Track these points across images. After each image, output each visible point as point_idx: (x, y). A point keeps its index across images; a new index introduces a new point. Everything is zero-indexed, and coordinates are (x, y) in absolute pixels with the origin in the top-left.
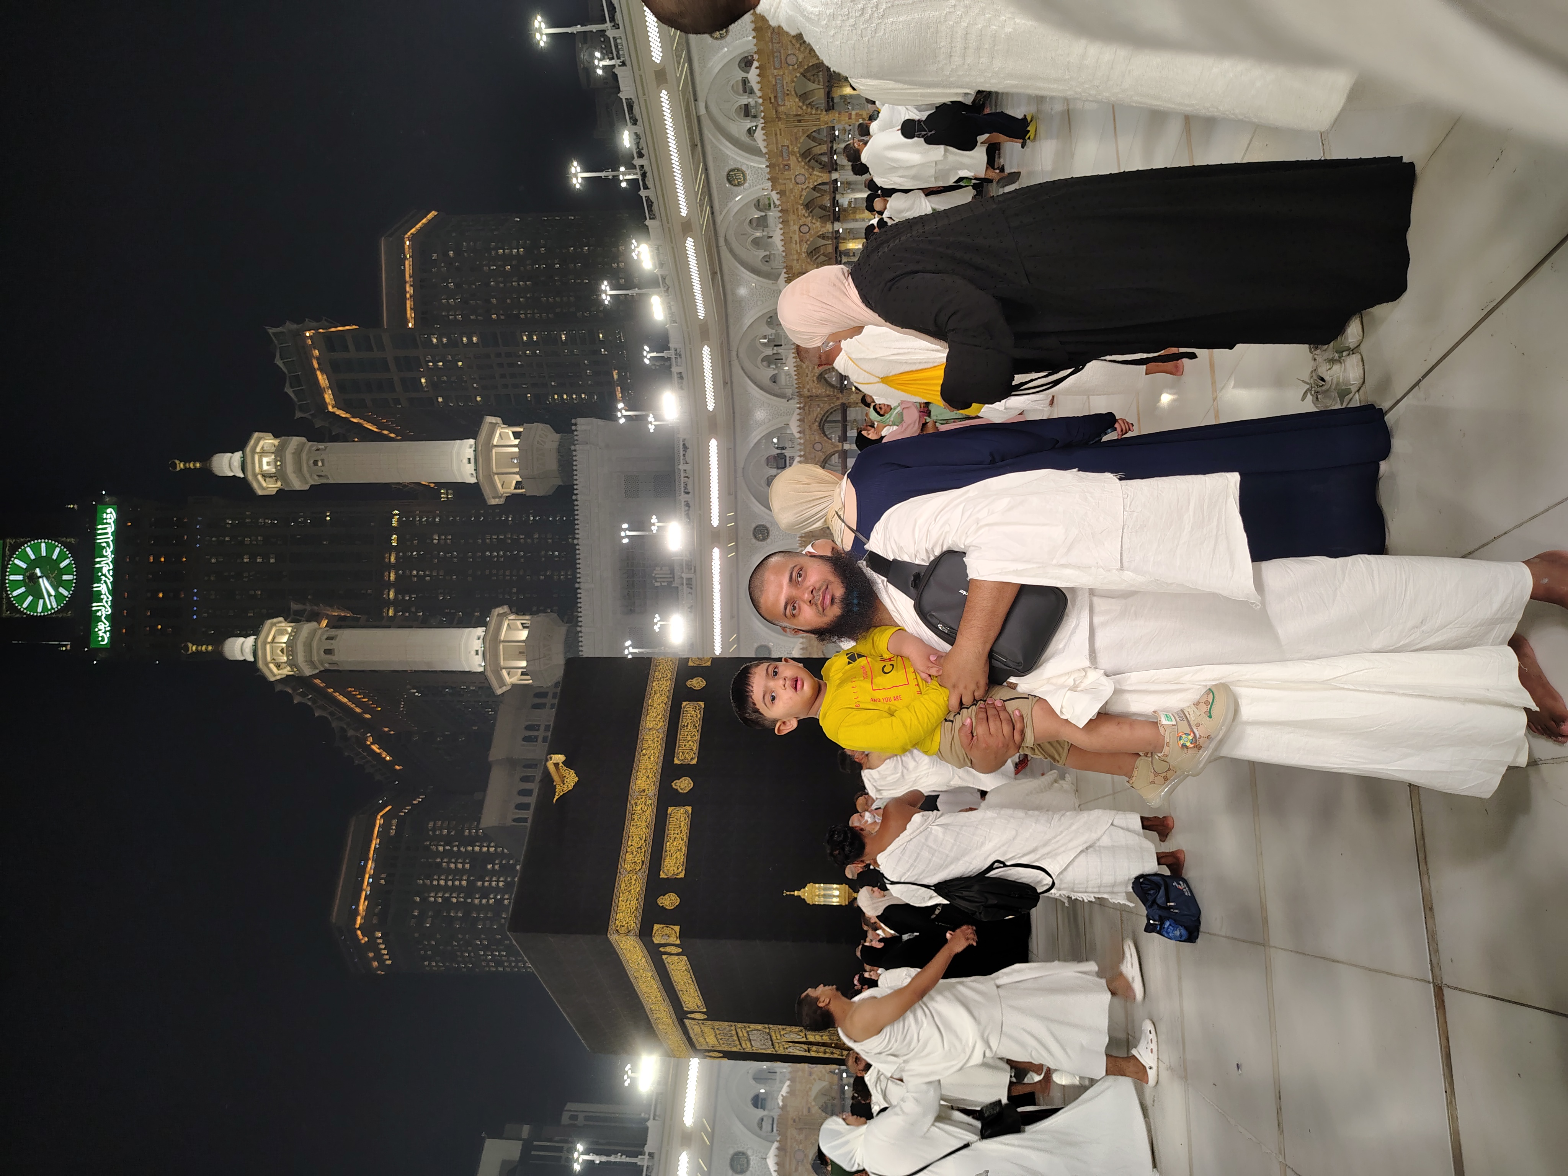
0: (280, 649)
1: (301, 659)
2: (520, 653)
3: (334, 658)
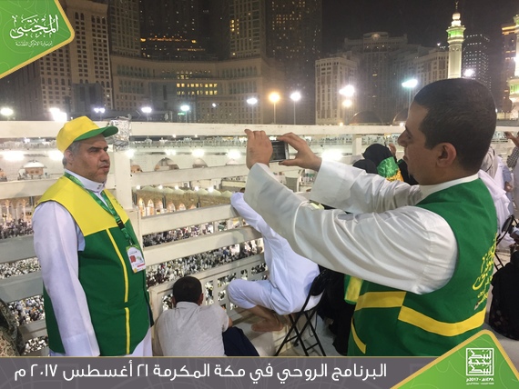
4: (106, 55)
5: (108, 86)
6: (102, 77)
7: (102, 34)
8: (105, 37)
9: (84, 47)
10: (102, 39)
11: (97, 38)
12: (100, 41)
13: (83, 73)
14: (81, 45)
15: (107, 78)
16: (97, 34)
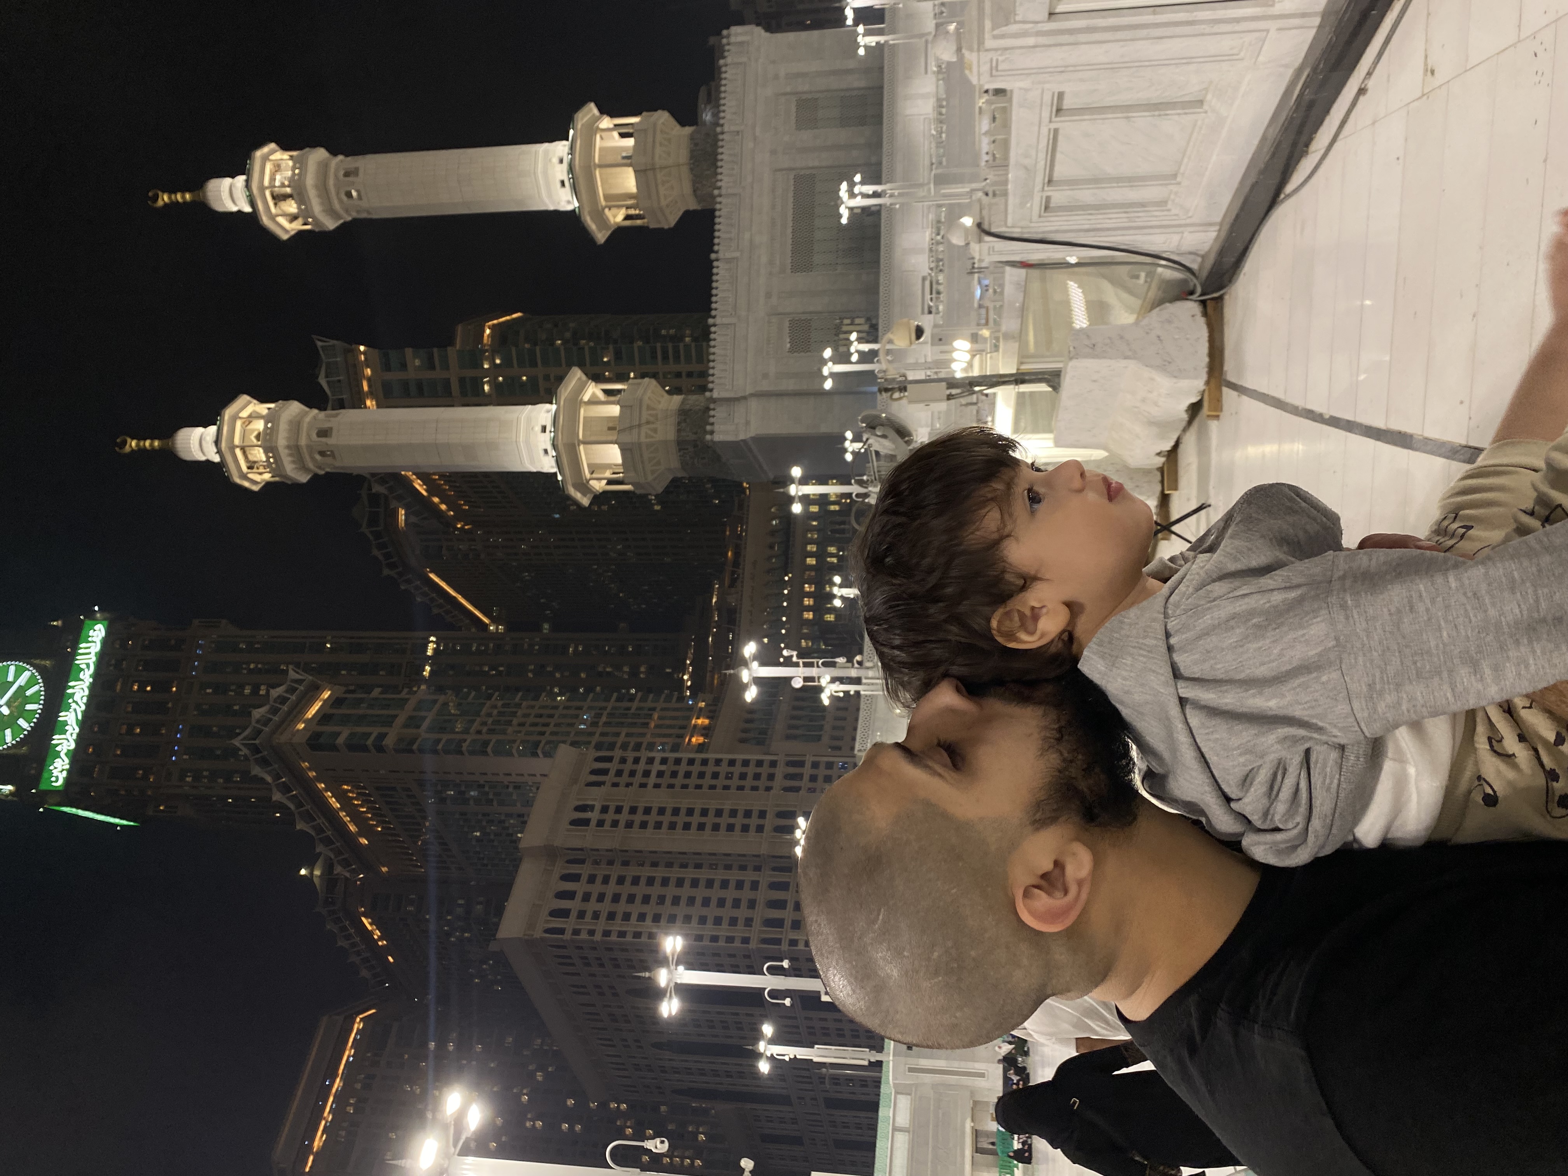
0: (255, 433)
1: (282, 441)
2: (610, 429)
3: (331, 441)
4: (705, 762)
5: (801, 764)
6: (771, 777)
7: (642, 766)
8: (651, 761)
9: (676, 811)
10: (656, 767)
11: (652, 779)
12: (660, 774)
13: (754, 821)
14: (666, 819)
15: (773, 764)
16: (638, 779)
